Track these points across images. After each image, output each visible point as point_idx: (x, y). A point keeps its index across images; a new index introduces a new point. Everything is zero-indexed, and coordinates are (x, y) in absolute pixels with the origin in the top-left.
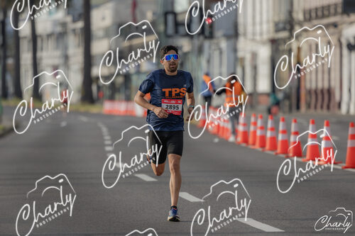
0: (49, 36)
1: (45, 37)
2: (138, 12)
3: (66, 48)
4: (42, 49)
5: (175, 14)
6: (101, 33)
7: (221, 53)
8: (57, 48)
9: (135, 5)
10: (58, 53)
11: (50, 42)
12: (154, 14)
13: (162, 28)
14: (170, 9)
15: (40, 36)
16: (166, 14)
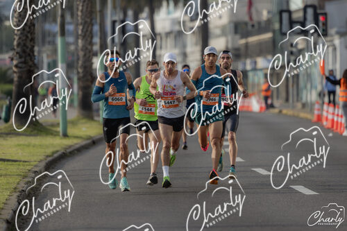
0: (168, 34)
1: (163, 36)
2: (253, 10)
3: (184, 46)
4: (161, 48)
5: (290, 12)
6: (218, 31)
7: (335, 49)
8: (175, 46)
9: (250, 4)
10: (176, 51)
11: (169, 40)
12: (269, 12)
13: (277, 26)
14: (285, 8)
15: (160, 34)
16: (281, 12)
